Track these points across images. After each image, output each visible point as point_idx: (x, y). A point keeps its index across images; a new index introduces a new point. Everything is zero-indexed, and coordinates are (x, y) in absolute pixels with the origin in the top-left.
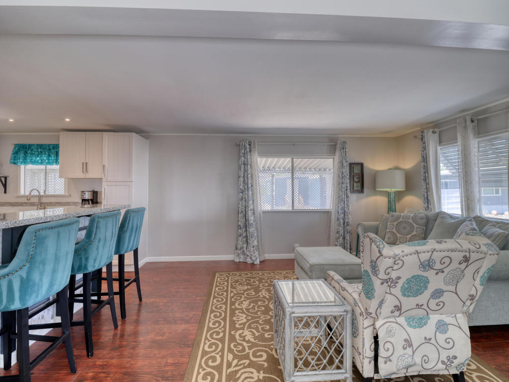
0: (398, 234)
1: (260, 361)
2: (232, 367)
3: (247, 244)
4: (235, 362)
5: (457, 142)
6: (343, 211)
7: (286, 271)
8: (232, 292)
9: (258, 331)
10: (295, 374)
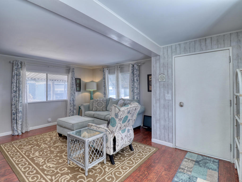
0: (98, 107)
1: (66, 171)
2: (54, 180)
3: (17, 124)
4: (53, 178)
5: (115, 74)
6: (73, 100)
7: (48, 133)
8: (22, 151)
9: (55, 162)
10: (89, 165)
